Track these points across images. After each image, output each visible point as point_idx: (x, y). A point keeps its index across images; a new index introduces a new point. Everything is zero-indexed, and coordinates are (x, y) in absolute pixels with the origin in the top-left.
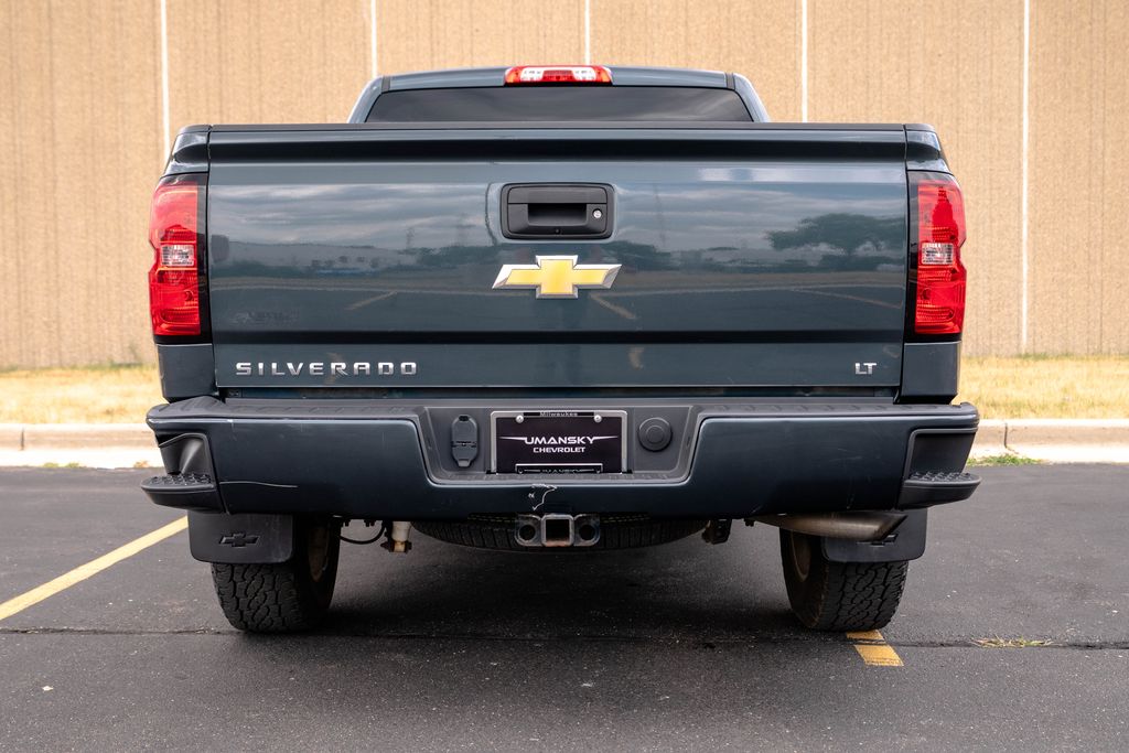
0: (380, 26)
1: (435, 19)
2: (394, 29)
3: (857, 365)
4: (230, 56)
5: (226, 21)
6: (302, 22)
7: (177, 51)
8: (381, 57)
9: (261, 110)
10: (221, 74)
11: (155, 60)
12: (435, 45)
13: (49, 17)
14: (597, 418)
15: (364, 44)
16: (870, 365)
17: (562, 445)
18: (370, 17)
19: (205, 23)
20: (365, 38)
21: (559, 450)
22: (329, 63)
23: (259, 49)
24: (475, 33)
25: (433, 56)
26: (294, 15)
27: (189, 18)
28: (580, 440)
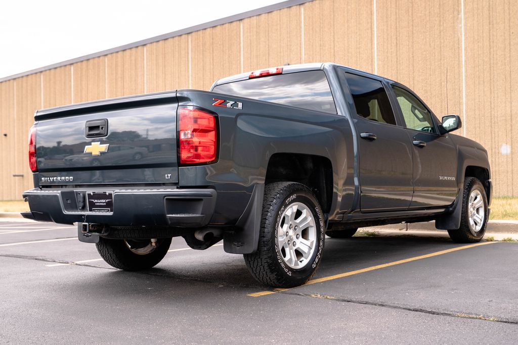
0: (466, 38)
1: (491, 31)
2: (472, 39)
3: (166, 175)
4: (401, 62)
5: (399, 46)
6: (431, 42)
7: (381, 62)
8: (466, 53)
9: (414, 83)
10: (397, 70)
11: (372, 67)
12: (491, 43)
13: (334, 55)
14: (107, 194)
15: (459, 48)
16: (169, 175)
17: (101, 203)
18: (461, 34)
19: (391, 49)
20: (459, 45)
21: (101, 204)
22: (443, 59)
23: (413, 57)
24: (511, 34)
25: (490, 48)
26: (428, 39)
27: (385, 47)
28: (104, 201)
